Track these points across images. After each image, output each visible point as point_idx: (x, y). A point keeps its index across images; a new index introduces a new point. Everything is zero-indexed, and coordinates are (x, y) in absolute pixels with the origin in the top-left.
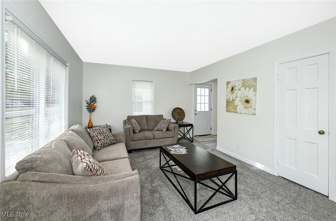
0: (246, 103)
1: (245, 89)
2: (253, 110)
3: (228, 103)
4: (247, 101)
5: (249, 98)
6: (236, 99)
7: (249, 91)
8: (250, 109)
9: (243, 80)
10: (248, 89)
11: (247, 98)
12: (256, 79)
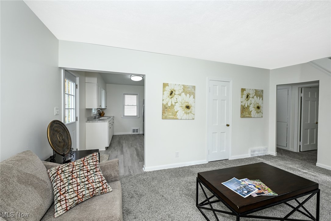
0: (187, 109)
1: (186, 95)
2: (193, 115)
3: (165, 108)
4: (188, 107)
5: (189, 104)
6: (176, 104)
7: (190, 97)
8: (190, 114)
9: (183, 85)
10: (189, 95)
11: (187, 103)
12: (195, 88)
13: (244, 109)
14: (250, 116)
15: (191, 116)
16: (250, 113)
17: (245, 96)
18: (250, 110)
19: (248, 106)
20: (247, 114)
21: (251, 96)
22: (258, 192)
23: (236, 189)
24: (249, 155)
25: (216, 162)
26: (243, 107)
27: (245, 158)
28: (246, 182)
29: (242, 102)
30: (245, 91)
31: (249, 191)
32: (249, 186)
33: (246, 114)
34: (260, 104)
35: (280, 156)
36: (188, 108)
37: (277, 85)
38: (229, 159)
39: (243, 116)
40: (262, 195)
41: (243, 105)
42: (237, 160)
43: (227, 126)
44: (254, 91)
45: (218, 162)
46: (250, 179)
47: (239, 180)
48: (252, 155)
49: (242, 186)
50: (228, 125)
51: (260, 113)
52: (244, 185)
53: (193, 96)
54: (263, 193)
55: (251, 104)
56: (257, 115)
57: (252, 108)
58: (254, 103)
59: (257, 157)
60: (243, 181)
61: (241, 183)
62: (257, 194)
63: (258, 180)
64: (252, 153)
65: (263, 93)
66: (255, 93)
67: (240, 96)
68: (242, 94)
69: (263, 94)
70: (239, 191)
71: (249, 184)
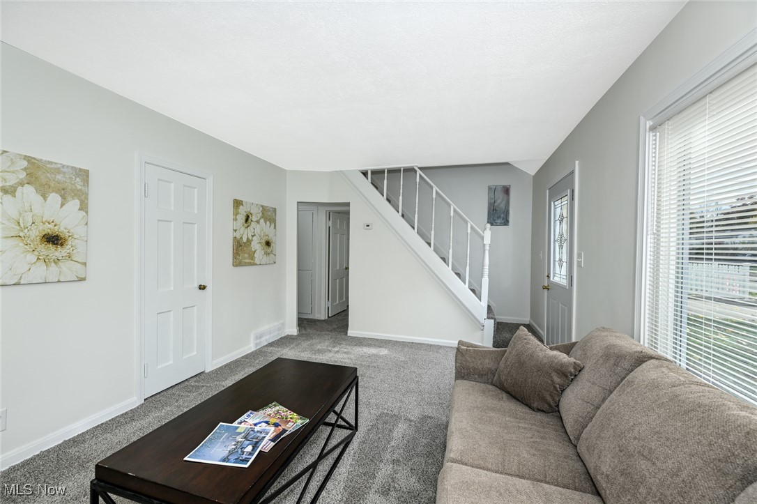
0: (50, 246)
1: (44, 197)
2: (79, 266)
4: (54, 240)
5: (61, 230)
7: (62, 205)
8: (66, 265)
9: (28, 159)
10: (59, 199)
11: (51, 226)
12: (88, 176)
13: (241, 246)
14: (252, 261)
15: (68, 269)
16: (252, 255)
17: (241, 218)
18: (253, 250)
19: (248, 239)
20: (246, 258)
21: (254, 218)
22: (275, 433)
23: (225, 453)
24: (251, 347)
25: (169, 392)
26: (238, 242)
27: (242, 358)
28: (250, 421)
29: (236, 231)
30: (241, 207)
31: (257, 443)
32: (257, 428)
33: (244, 257)
34: (271, 238)
35: (304, 332)
36: (54, 243)
37: (298, 202)
38: (207, 371)
39: (238, 263)
40: (282, 437)
41: (238, 237)
42: (225, 366)
43: (200, 289)
44: (259, 209)
45: (174, 391)
46: (256, 409)
47: (233, 425)
48: (256, 345)
49: (239, 438)
50: (202, 288)
51: (271, 255)
52: (244, 432)
53: (77, 202)
54: (284, 431)
55: (255, 235)
56: (265, 259)
57: (256, 245)
58: (259, 232)
59: (266, 345)
60: (240, 423)
61: (238, 431)
62: (273, 440)
63: (274, 403)
64: (258, 341)
65: (275, 214)
66: (263, 213)
67: (231, 217)
68: (236, 213)
69: (275, 216)
70: (233, 458)
71: (255, 425)
